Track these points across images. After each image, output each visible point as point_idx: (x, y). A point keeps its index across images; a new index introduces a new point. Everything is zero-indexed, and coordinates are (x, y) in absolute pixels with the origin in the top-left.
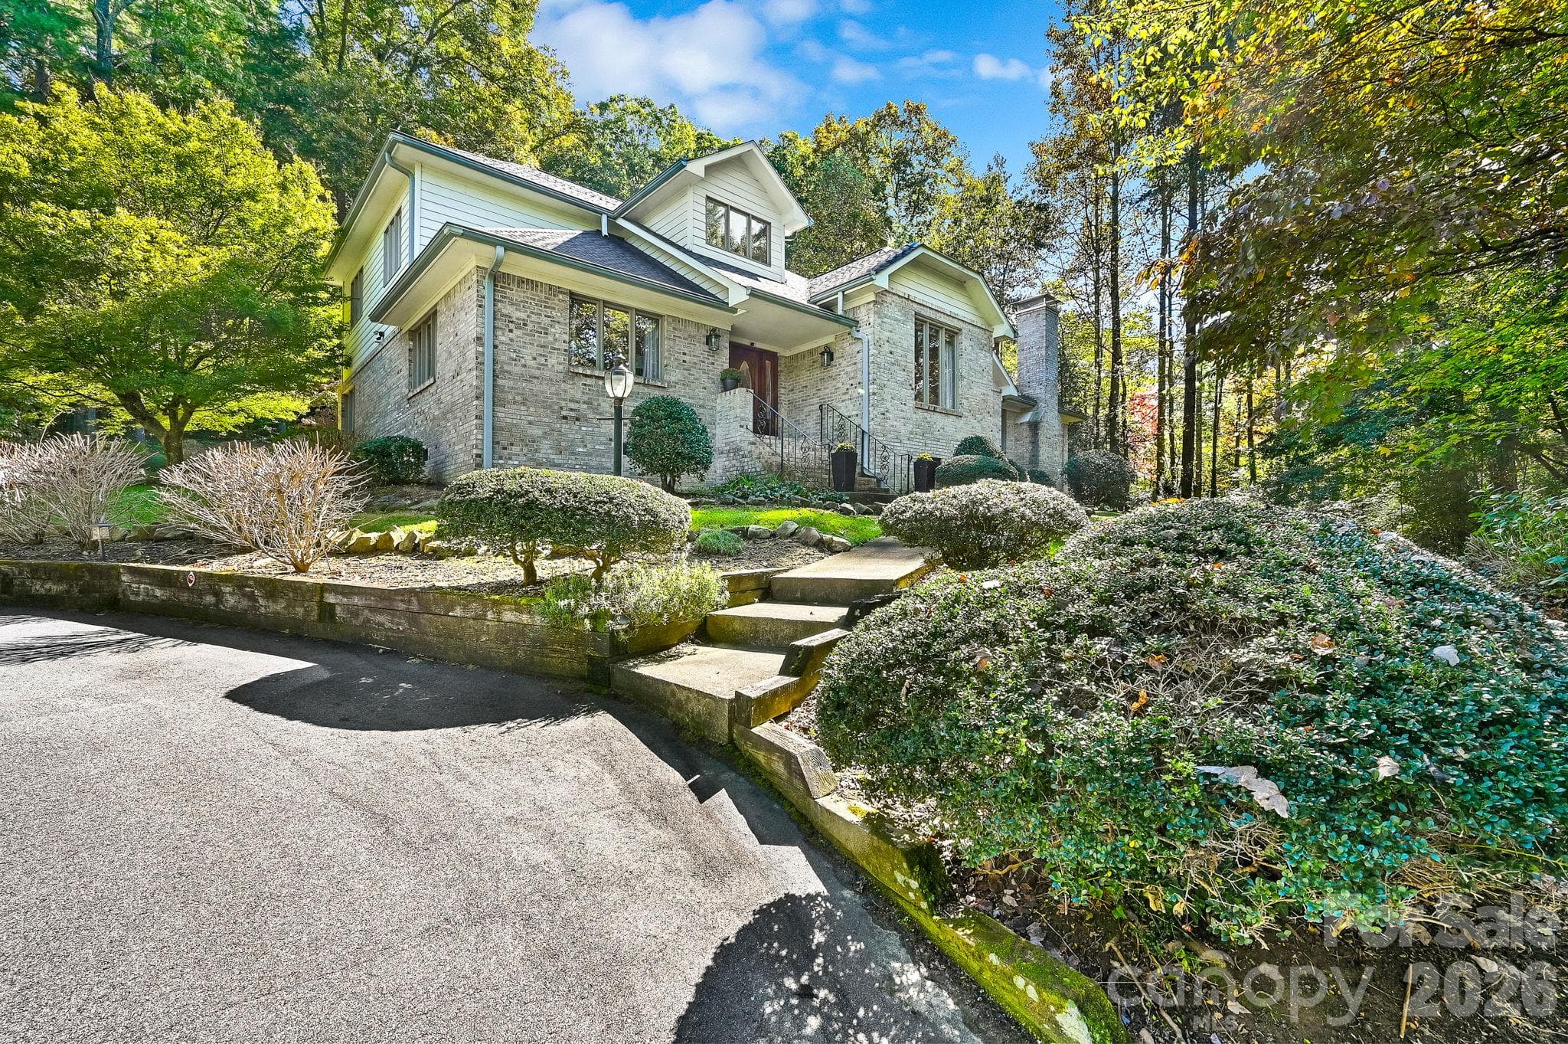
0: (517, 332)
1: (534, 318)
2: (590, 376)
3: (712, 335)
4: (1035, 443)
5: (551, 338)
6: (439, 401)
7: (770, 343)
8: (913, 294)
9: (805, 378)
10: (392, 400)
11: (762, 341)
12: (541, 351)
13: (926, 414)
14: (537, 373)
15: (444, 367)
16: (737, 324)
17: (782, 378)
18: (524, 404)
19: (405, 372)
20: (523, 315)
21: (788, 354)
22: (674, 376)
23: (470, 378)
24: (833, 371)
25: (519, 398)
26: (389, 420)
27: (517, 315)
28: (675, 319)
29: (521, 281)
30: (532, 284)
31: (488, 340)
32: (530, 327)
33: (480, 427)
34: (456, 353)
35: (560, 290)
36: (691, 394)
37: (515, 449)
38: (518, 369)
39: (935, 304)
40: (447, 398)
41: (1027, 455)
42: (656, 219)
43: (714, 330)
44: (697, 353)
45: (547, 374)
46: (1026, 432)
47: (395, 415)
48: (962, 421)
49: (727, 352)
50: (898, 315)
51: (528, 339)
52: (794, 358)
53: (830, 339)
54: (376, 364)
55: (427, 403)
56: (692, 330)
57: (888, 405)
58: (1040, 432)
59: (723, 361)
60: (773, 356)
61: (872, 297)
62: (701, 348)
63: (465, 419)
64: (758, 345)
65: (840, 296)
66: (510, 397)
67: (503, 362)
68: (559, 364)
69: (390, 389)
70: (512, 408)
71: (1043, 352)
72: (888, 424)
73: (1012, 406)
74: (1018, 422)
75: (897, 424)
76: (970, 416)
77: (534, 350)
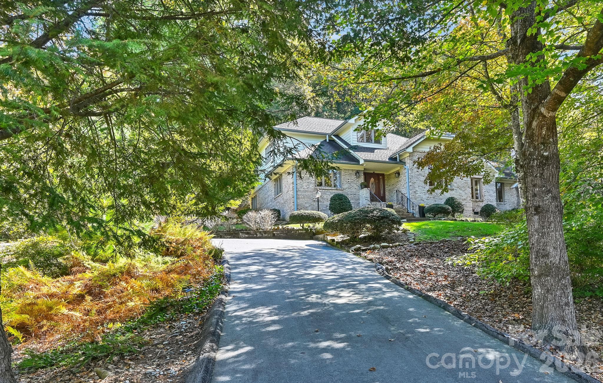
0: (302, 180)
1: (306, 175)
2: (321, 189)
3: (358, 172)
5: (310, 180)
6: (283, 199)
7: (381, 171)
9: (393, 181)
10: (269, 199)
11: (377, 171)
12: (308, 184)
14: (307, 190)
15: (284, 190)
17: (386, 182)
19: (273, 191)
20: (303, 175)
21: (388, 173)
22: (345, 186)
23: (291, 193)
24: (400, 179)
25: (303, 197)
26: (268, 205)
28: (345, 169)
31: (295, 183)
32: (305, 178)
33: (294, 205)
34: (287, 186)
36: (351, 191)
38: (302, 189)
40: (285, 198)
42: (343, 134)
43: (357, 171)
44: (352, 178)
45: (310, 190)
47: (270, 203)
48: (454, 192)
49: (363, 176)
51: (305, 182)
52: (389, 175)
53: (398, 168)
54: (264, 189)
55: (280, 199)
56: (351, 172)
57: (417, 189)
59: (362, 180)
60: (383, 175)
61: (408, 155)
62: (354, 177)
63: (290, 203)
64: (376, 172)
65: (398, 155)
66: (301, 197)
67: (299, 188)
68: (313, 187)
69: (269, 196)
70: (301, 200)
72: (417, 195)
73: (505, 181)
74: (512, 187)
75: (421, 195)
76: (458, 189)
77: (306, 184)
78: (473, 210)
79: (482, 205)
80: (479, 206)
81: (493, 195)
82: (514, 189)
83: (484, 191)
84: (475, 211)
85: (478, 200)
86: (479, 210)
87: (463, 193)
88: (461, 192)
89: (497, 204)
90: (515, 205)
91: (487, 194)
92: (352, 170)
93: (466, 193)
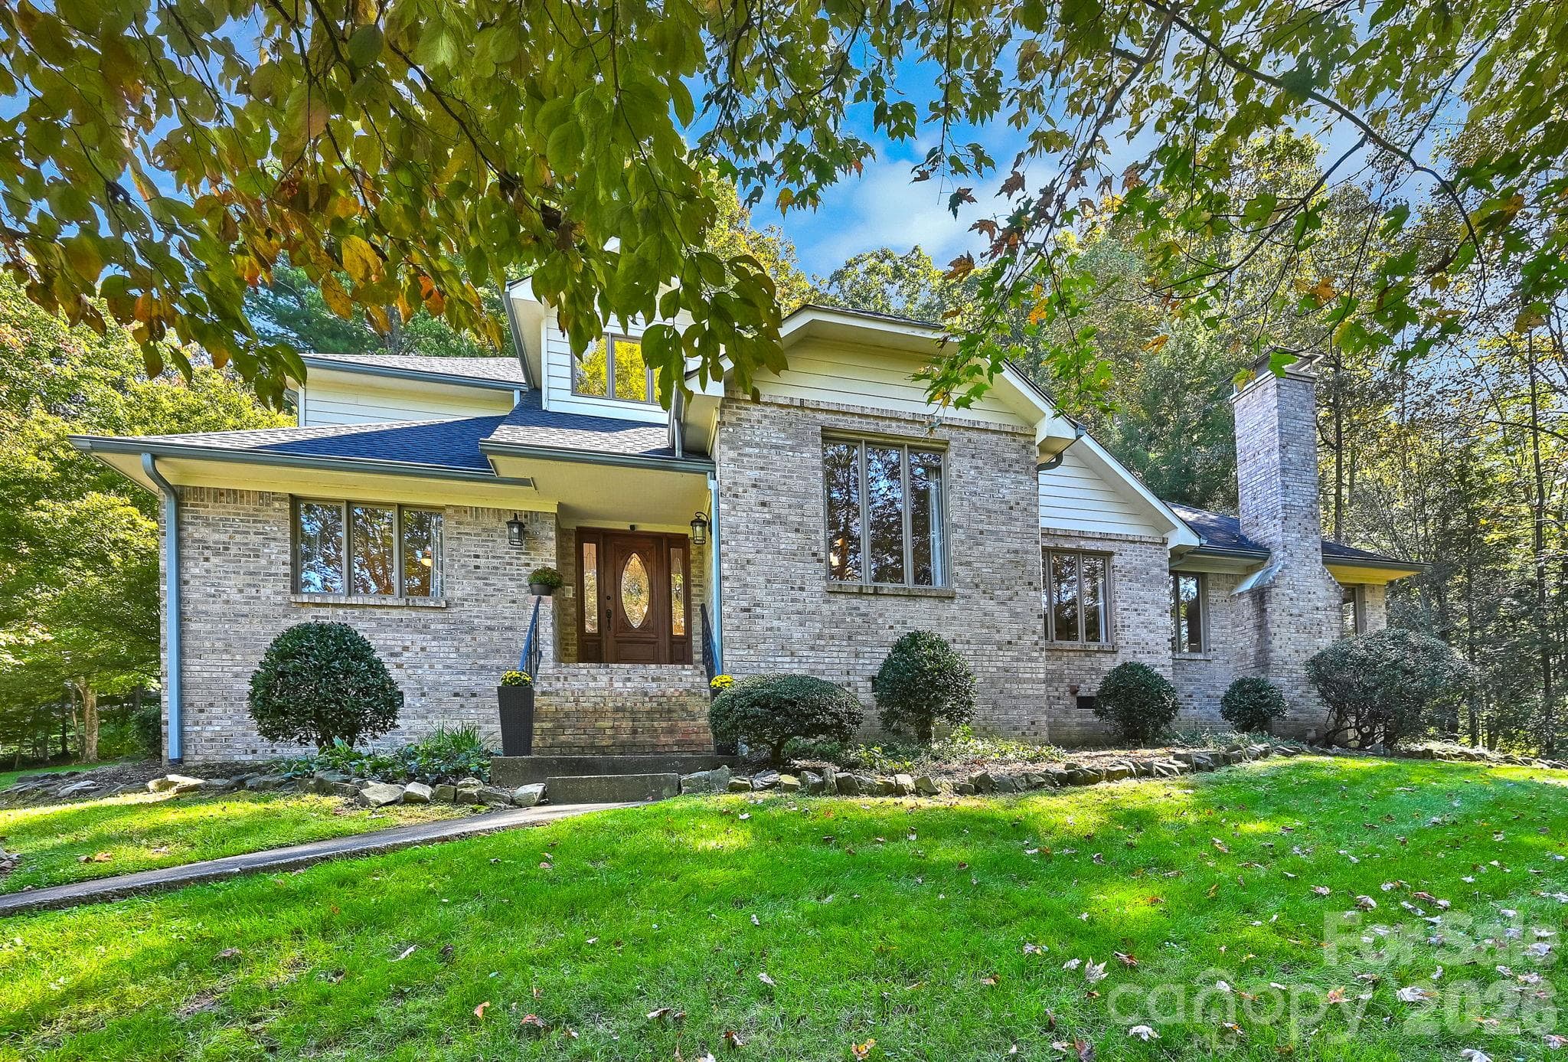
0: (214, 560)
1: (238, 538)
2: (326, 605)
3: (522, 527)
4: (1262, 627)
5: (263, 562)
7: (668, 522)
8: (811, 396)
12: (249, 579)
13: (855, 602)
14: (245, 609)
16: (566, 501)
17: (694, 571)
18: (226, 651)
20: (224, 538)
22: (459, 589)
25: (219, 645)
27: (214, 537)
28: (457, 509)
29: (218, 494)
30: (235, 495)
32: (233, 550)
35: (275, 497)
36: (490, 611)
37: (217, 711)
38: (217, 608)
39: (870, 404)
41: (1251, 651)
43: (521, 514)
44: (499, 552)
45: (260, 609)
46: (1247, 609)
48: (954, 608)
49: (552, 545)
50: (777, 437)
51: (231, 567)
53: (707, 500)
56: (490, 522)
58: (1269, 607)
59: (544, 557)
60: (680, 540)
62: (502, 545)
64: (644, 527)
65: (675, 427)
66: (207, 644)
67: (197, 601)
68: (277, 593)
71: (1276, 456)
72: (760, 626)
73: (1213, 564)
74: (1236, 592)
75: (783, 625)
76: (977, 595)
77: (240, 580)
78: (1074, 691)
79: (1109, 664)
80: (1098, 671)
81: (1160, 621)
82: (1246, 600)
83: (1120, 605)
84: (1083, 693)
85: (1094, 646)
86: (1092, 686)
87: (1002, 615)
88: (990, 605)
89: (1177, 663)
90: (1250, 662)
91: (1133, 619)
92: (498, 512)
93: (1015, 615)
